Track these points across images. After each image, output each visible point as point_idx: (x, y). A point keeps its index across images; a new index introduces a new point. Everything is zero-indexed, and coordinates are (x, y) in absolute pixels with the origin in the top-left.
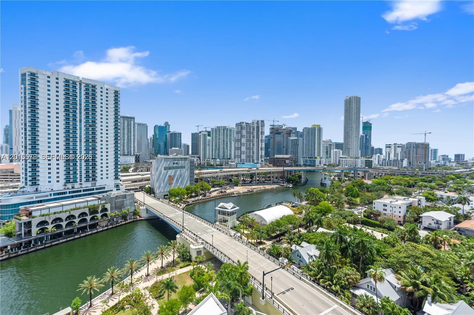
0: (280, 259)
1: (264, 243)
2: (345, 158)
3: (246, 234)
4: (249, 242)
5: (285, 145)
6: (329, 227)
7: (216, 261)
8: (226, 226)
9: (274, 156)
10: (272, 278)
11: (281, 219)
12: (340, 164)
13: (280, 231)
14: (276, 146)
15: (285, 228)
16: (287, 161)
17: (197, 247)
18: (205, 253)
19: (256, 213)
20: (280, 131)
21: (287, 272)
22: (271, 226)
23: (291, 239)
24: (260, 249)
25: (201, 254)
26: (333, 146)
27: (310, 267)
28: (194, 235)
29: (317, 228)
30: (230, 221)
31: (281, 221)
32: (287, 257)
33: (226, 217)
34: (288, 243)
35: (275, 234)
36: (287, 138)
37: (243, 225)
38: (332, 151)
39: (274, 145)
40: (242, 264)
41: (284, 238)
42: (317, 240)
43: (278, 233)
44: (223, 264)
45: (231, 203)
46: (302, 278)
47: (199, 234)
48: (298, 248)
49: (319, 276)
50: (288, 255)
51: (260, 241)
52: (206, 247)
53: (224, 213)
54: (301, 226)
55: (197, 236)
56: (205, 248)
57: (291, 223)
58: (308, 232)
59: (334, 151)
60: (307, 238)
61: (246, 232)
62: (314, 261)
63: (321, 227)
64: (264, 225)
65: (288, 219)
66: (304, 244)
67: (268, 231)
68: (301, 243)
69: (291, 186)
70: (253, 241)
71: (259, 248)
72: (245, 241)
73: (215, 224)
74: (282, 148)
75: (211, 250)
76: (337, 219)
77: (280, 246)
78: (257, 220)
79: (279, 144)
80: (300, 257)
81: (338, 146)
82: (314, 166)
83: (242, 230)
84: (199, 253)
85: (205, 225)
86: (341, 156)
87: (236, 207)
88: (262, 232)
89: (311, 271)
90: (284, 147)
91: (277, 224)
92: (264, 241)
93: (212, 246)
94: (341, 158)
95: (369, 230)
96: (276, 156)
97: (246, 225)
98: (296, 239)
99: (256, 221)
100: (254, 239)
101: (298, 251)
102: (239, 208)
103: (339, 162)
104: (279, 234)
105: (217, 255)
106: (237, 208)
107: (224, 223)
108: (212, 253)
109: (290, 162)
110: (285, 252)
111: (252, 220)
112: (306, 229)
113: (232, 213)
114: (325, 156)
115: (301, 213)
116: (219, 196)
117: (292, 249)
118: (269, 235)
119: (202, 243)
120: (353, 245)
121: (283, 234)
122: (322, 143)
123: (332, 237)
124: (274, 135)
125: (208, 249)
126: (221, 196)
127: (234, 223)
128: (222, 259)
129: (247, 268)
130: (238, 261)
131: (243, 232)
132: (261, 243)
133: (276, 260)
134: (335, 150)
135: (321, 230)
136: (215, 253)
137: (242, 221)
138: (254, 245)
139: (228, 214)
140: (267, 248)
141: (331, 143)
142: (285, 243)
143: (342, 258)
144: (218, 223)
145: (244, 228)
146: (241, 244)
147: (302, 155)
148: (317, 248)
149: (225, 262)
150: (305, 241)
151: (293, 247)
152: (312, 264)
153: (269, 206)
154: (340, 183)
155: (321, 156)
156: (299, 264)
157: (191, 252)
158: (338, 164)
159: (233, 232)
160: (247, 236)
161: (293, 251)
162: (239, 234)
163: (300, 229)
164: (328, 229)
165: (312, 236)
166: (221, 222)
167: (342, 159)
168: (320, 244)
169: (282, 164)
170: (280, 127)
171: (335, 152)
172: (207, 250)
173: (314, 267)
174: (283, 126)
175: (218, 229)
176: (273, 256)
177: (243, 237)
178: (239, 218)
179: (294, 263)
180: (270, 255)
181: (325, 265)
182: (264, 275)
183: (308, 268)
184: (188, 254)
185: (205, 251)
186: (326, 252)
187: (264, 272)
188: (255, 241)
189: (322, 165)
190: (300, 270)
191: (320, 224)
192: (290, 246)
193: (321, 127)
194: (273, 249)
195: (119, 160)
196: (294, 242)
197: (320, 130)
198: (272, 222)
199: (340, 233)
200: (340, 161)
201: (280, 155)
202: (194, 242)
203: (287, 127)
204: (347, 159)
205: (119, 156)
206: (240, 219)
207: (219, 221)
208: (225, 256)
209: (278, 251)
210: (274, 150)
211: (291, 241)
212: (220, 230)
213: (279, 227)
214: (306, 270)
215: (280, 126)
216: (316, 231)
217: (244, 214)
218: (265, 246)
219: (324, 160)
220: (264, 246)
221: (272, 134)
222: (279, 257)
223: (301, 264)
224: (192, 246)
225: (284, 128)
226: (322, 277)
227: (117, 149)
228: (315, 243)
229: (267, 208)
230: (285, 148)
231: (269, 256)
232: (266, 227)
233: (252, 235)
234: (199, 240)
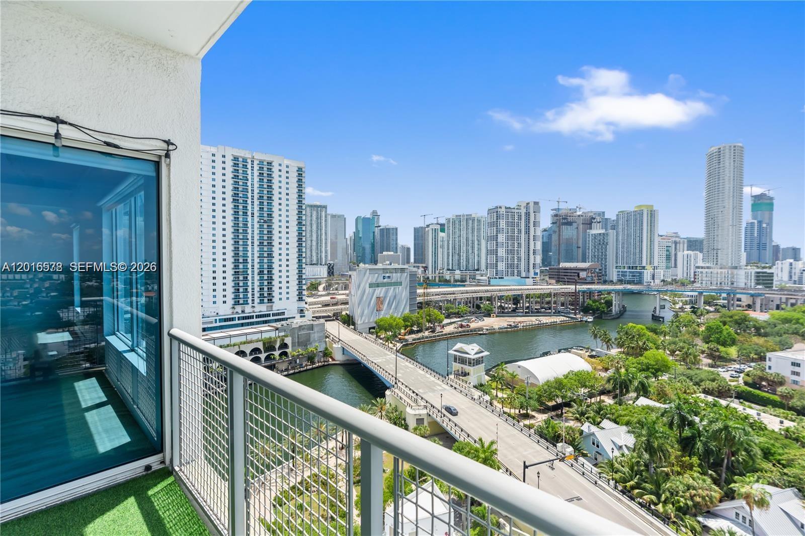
0: (559, 445)
1: (533, 417)
2: (708, 268)
3: (500, 398)
4: (505, 413)
5: (580, 245)
6: (662, 396)
7: (448, 437)
8: (466, 382)
9: (559, 264)
10: (538, 473)
11: (566, 377)
12: (697, 280)
13: (563, 397)
14: (563, 247)
15: (573, 393)
16: (583, 275)
17: (417, 412)
18: (429, 423)
19: (520, 363)
20: (570, 219)
21: (570, 469)
22: (546, 387)
23: (582, 414)
24: (525, 426)
25: (423, 424)
26: (681, 245)
27: (616, 465)
28: (414, 392)
29: (637, 398)
30: (474, 374)
31: (565, 381)
32: (571, 443)
33: (467, 368)
34: (577, 419)
35: (554, 403)
36: (585, 231)
37: (495, 383)
38: (680, 255)
39: (559, 244)
40: (486, 445)
41: (568, 412)
42: (632, 419)
43: (559, 400)
44: (456, 443)
45: (475, 345)
46: (599, 482)
47: (420, 391)
48: (594, 429)
49: (632, 483)
50: (574, 439)
51: (525, 412)
52: (431, 414)
53: (463, 361)
54: (603, 392)
55: (417, 395)
56: (429, 415)
57: (585, 386)
58: (616, 403)
59: (683, 253)
60: (613, 414)
61: (500, 395)
62: (623, 455)
63: (645, 397)
64: (533, 385)
65: (581, 379)
66: (606, 423)
67: (540, 396)
68: (600, 422)
69: (591, 320)
70: (512, 411)
71: (521, 424)
72: (498, 409)
73: (447, 377)
74: (575, 249)
75: (438, 419)
76: (679, 384)
77: (560, 423)
78: (521, 376)
79: (569, 242)
80: (598, 446)
81: (694, 244)
82: (640, 282)
83: (494, 392)
84: (420, 421)
85: (431, 378)
86: (700, 264)
87: (483, 352)
88: (530, 398)
89: (616, 472)
90: (578, 247)
91: (559, 384)
92: (533, 413)
93: (441, 412)
94: (698, 267)
95: (752, 411)
96: (563, 265)
97: (501, 383)
98: (592, 414)
99: (520, 377)
100: (515, 408)
101: (593, 434)
102: (488, 353)
103: (695, 275)
104: (560, 404)
105: (448, 429)
106: (486, 353)
107: (463, 378)
108: (441, 423)
109: (590, 275)
110: (568, 434)
111: (512, 375)
112: (614, 398)
113: (478, 362)
114: (664, 264)
115: (606, 370)
116: (457, 333)
117: (582, 431)
118: (542, 404)
119: (426, 407)
120: (706, 434)
121: (568, 405)
122: (657, 239)
123: (662, 415)
124: (559, 227)
125: (434, 416)
126: (460, 332)
127: (480, 377)
128: (457, 436)
129: (494, 453)
130: (481, 440)
131: (497, 396)
132: (527, 416)
133: (551, 446)
134: (686, 252)
135: (643, 401)
136: (445, 425)
137: (494, 376)
138: (514, 418)
139: (470, 363)
140: (537, 424)
141: (677, 239)
142: (571, 420)
143: (683, 456)
144: (452, 377)
145: (497, 389)
146: (489, 413)
147: (615, 263)
148: (629, 432)
149: (462, 439)
150: (609, 419)
151: (586, 427)
152: (619, 460)
153: (546, 354)
154: (694, 316)
155: (656, 264)
156: (596, 459)
157: (407, 419)
158: (693, 279)
159: (477, 394)
160: (503, 401)
161: (584, 434)
162: (487, 398)
163: (603, 397)
164: (658, 401)
165: (624, 410)
166: (457, 374)
167: (700, 270)
168: (634, 426)
169: (574, 279)
170: (572, 211)
171: (685, 257)
172: (433, 418)
173: (623, 466)
174: (578, 209)
175: (452, 386)
176: (546, 439)
177: (495, 403)
178: (490, 370)
179: (584, 455)
180: (541, 437)
181: (646, 465)
182: (526, 467)
183: (612, 465)
184: (403, 422)
185: (430, 420)
186: (648, 440)
187: (525, 462)
188: (517, 411)
189: (657, 281)
190: (595, 470)
191: (643, 390)
192: (579, 424)
193: (654, 209)
194: (547, 428)
195: (304, 272)
196: (587, 418)
197: (652, 214)
198: (548, 381)
199: (679, 408)
200: (697, 274)
201: (570, 262)
202: (412, 404)
203: (585, 211)
204: (711, 270)
205: (304, 266)
206: (491, 373)
207: (455, 374)
208: (462, 431)
209: (556, 432)
210: (559, 254)
211: (580, 417)
212: (455, 388)
213: (560, 390)
214: (607, 470)
215: (570, 210)
216: (634, 403)
217: (498, 365)
218: (535, 422)
219: (662, 272)
220: (532, 421)
221: (555, 225)
222: (557, 442)
223: (600, 459)
224: (408, 410)
225: (578, 213)
226: (637, 486)
227: (302, 255)
228: (628, 424)
229: (541, 357)
230: (580, 250)
231: (538, 438)
232: (537, 389)
233: (511, 402)
234: (420, 401)
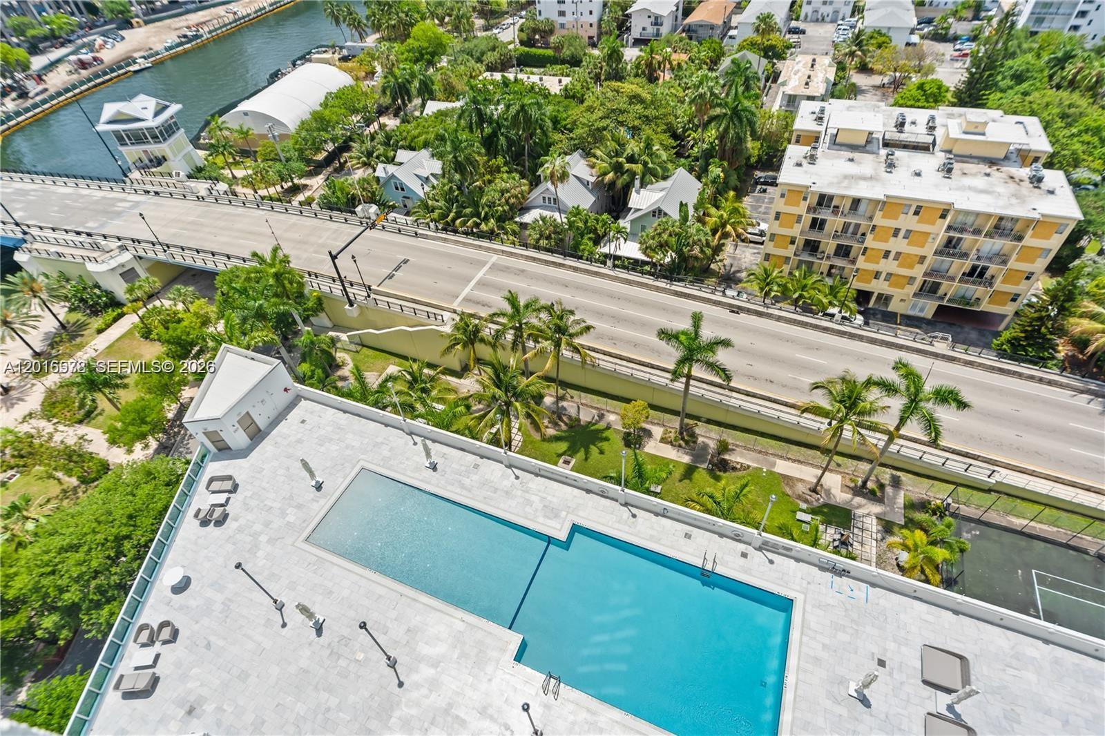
0: (359, 209)
1: (305, 186)
3: (243, 179)
4: (263, 198)
6: (450, 93)
7: (194, 275)
8: (170, 175)
10: (353, 257)
11: (325, 105)
13: (333, 140)
15: (345, 129)
17: (113, 264)
18: (148, 270)
19: (244, 106)
21: (383, 232)
22: (304, 134)
23: (369, 154)
24: (300, 203)
25: (138, 276)
27: (430, 203)
28: (78, 233)
29: (423, 106)
30: (175, 156)
31: (327, 112)
32: (371, 200)
33: (156, 149)
34: (365, 164)
35: (325, 154)
37: (221, 157)
40: (268, 256)
41: (351, 158)
42: (429, 137)
43: (330, 147)
44: (217, 277)
45: (142, 97)
46: (420, 231)
47: (91, 226)
48: (391, 169)
49: (452, 215)
50: (373, 194)
51: (290, 184)
52: (141, 253)
53: (138, 138)
54: (382, 111)
55: (89, 235)
56: (140, 258)
57: (355, 111)
58: (403, 122)
60: (405, 139)
61: (240, 173)
62: (434, 187)
63: (432, 99)
64: (283, 137)
65: (342, 100)
66: (402, 155)
67: (301, 151)
68: (395, 156)
70: (272, 190)
71: (295, 203)
72: (251, 198)
73: (127, 180)
75: (162, 256)
76: (463, 67)
77: (347, 180)
78: (257, 129)
80: (403, 189)
83: (227, 172)
84: (129, 275)
85: (96, 193)
87: (166, 107)
88: (288, 160)
89: (433, 211)
91: (320, 122)
92: (303, 181)
93: (160, 244)
95: (531, 77)
97: (230, 153)
98: (381, 149)
99: (255, 132)
100: (274, 185)
101: (393, 176)
102: (179, 107)
104: (333, 151)
105: (189, 262)
106: (174, 108)
107: (159, 169)
108: (171, 260)
110: (364, 189)
111: (241, 132)
112: (396, 115)
113: (168, 131)
115: (371, 74)
116: (82, 83)
117: (378, 178)
118: (308, 162)
119: (123, 248)
120: (506, 123)
121: (345, 147)
123: (460, 117)
125: (151, 255)
126: (89, 80)
127: (188, 158)
128: (210, 266)
129: (286, 260)
130: (255, 255)
131: (234, 177)
132: (296, 190)
133: (348, 216)
135: (432, 107)
136: (179, 260)
137: (212, 146)
138: (279, 200)
139: (155, 137)
140: (317, 196)
142: (358, 168)
143: (489, 160)
144: (135, 175)
145: (228, 165)
146: (240, 210)
148: (433, 156)
149: (221, 267)
150: (403, 147)
151: (381, 171)
152: (431, 195)
153: (275, 77)
156: (405, 206)
157: (101, 283)
159: (201, 187)
160: (249, 182)
161: (382, 181)
162: (222, 186)
163: (383, 120)
164: (447, 100)
165: (416, 128)
166: (143, 167)
168: (435, 145)
172: (149, 259)
173: (437, 201)
175: (147, 192)
176: (339, 210)
177: (239, 189)
178: (198, 137)
179: (393, 208)
180: (331, 209)
181: (459, 188)
182: (334, 258)
183: (426, 206)
184: (97, 291)
185: (148, 265)
186: (455, 157)
187: (330, 253)
188: (279, 188)
190: (410, 219)
191: (427, 92)
192: (370, 171)
194: (334, 193)
196: (378, 157)
198: (303, 123)
199: (475, 101)
202: (96, 254)
206: (202, 141)
207: (138, 168)
208: (213, 255)
209: (348, 194)
211: (368, 159)
212: (157, 193)
213: (326, 130)
214: (422, 213)
216: (422, 113)
217: (207, 123)
218: (310, 192)
220: (308, 194)
222: (355, 207)
223: (409, 204)
224: (91, 267)
226: (458, 215)
228: (426, 145)
229: (270, 84)
231: (328, 212)
232: (290, 143)
233: (263, 178)
234: (103, 243)
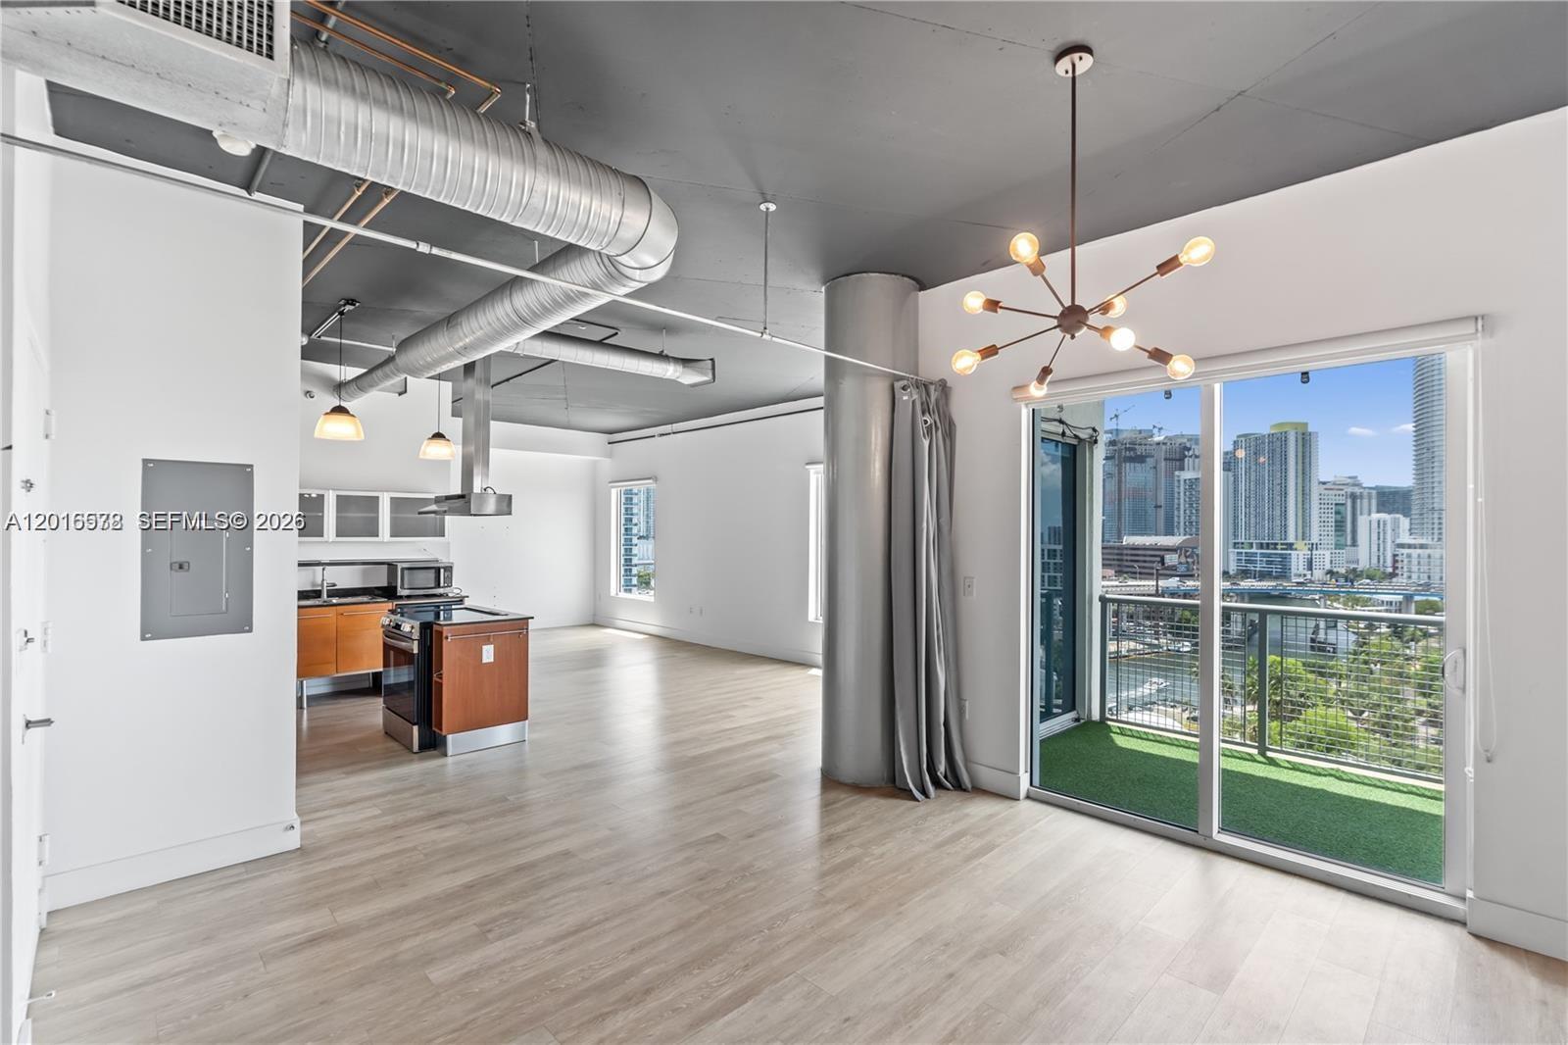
2: (1422, 546)
5: (1162, 501)
9: (1120, 538)
12: (1398, 571)
14: (1127, 505)
16: (1171, 559)
20: (1140, 450)
26: (1365, 501)
36: (1170, 475)
38: (1362, 520)
39: (1120, 500)
59: (1369, 520)
69: (1188, 649)
74: (1151, 510)
79: (1138, 495)
81: (1391, 500)
82: (1284, 574)
86: (1405, 539)
90: (1157, 507)
94: (1402, 546)
96: (1128, 540)
103: (1395, 561)
109: (1183, 560)
114: (1332, 540)
122: (1316, 491)
124: (1119, 466)
134: (1375, 516)
141: (1357, 490)
147: (1231, 537)
154: (1397, 643)
155: (1315, 539)
158: (1390, 570)
167: (1406, 551)
169: (1152, 568)
170: (1143, 435)
171: (1375, 525)
174: (1155, 431)
189: (1318, 574)
193: (1309, 430)
195: (635, 550)
197: (1306, 440)
200: (1399, 558)
201: (1142, 535)
203: (1170, 434)
204: (1428, 551)
205: (635, 540)
210: (1120, 519)
215: (1140, 432)
219: (1327, 554)
221: (1110, 462)
225: (1157, 439)
227: (631, 520)
230: (1162, 512)
